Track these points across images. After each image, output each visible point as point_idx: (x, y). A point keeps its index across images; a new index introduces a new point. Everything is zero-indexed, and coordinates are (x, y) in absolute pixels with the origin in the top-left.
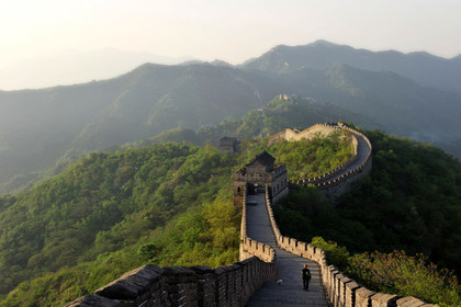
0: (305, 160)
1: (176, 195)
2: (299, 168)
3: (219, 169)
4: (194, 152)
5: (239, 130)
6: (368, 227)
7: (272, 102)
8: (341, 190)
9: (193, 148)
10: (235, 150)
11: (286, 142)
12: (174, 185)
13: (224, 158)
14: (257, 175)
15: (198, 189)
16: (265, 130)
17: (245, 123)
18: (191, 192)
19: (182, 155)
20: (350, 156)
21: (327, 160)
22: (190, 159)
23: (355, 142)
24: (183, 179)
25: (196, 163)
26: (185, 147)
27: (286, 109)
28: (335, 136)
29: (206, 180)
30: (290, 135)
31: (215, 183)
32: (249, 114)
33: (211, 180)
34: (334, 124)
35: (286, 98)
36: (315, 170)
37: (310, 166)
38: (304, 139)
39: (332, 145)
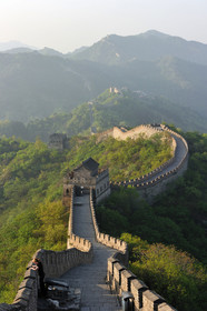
0: (129, 159)
1: (6, 190)
2: (124, 166)
3: (49, 165)
4: (24, 148)
5: (69, 123)
7: (102, 95)
8: (157, 190)
9: (23, 143)
10: (64, 147)
11: (113, 140)
12: (4, 181)
13: (53, 154)
15: (28, 184)
16: (95, 124)
17: (74, 117)
18: (21, 187)
19: (11, 150)
20: (169, 156)
21: (149, 160)
22: (20, 155)
23: (174, 144)
24: (13, 175)
25: (26, 159)
26: (15, 142)
27: (116, 103)
28: (157, 137)
29: (35, 176)
30: (117, 134)
31: (45, 179)
32: (80, 107)
33: (40, 176)
34: (157, 126)
35: (116, 91)
36: (138, 169)
37: (134, 165)
38: (129, 139)
39: (154, 145)
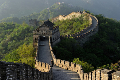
1: (9, 46)
3: (29, 34)
4: (17, 26)
6: (98, 56)
7: (53, 5)
9: (17, 24)
11: (59, 21)
12: (8, 42)
13: (31, 29)
14: (45, 31)
15: (19, 43)
18: (16, 45)
19: (12, 28)
21: (78, 28)
22: (15, 30)
23: (91, 19)
24: (12, 39)
25: (18, 31)
26: (14, 24)
27: (59, 8)
29: (23, 39)
30: (61, 18)
31: (27, 40)
32: (43, 10)
33: (25, 39)
34: (81, 12)
35: (59, 4)
36: (73, 32)
37: (71, 31)
38: (67, 19)
